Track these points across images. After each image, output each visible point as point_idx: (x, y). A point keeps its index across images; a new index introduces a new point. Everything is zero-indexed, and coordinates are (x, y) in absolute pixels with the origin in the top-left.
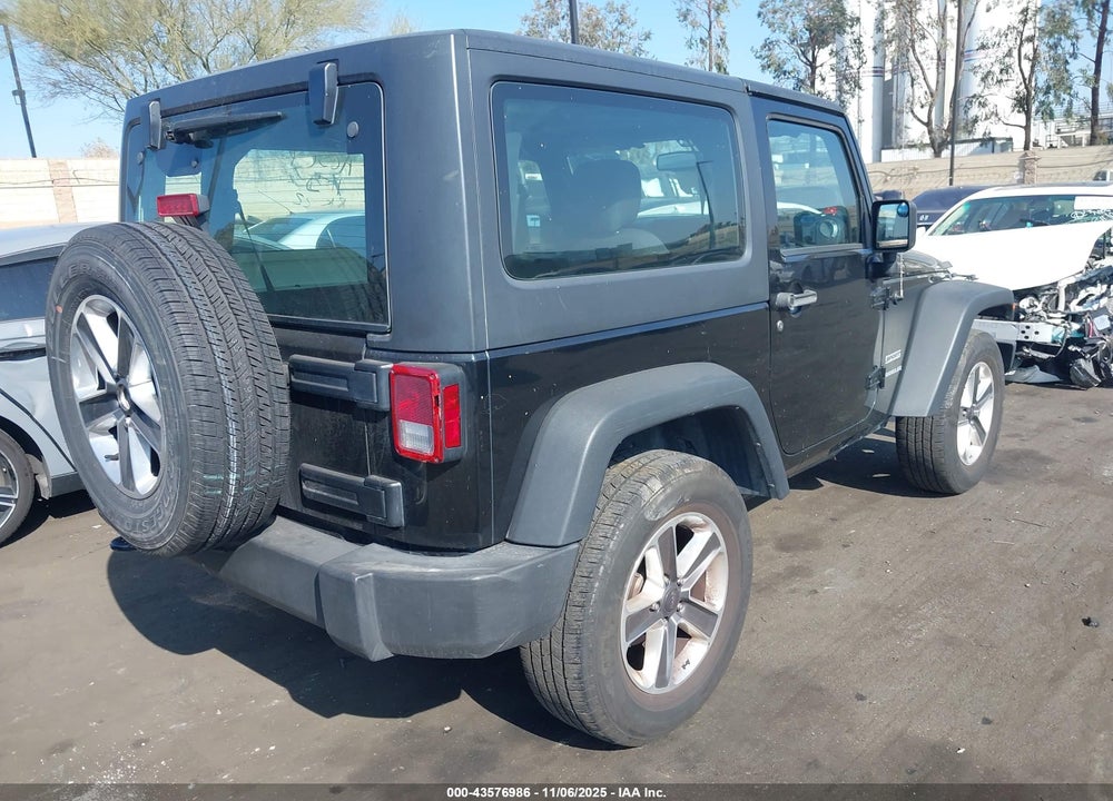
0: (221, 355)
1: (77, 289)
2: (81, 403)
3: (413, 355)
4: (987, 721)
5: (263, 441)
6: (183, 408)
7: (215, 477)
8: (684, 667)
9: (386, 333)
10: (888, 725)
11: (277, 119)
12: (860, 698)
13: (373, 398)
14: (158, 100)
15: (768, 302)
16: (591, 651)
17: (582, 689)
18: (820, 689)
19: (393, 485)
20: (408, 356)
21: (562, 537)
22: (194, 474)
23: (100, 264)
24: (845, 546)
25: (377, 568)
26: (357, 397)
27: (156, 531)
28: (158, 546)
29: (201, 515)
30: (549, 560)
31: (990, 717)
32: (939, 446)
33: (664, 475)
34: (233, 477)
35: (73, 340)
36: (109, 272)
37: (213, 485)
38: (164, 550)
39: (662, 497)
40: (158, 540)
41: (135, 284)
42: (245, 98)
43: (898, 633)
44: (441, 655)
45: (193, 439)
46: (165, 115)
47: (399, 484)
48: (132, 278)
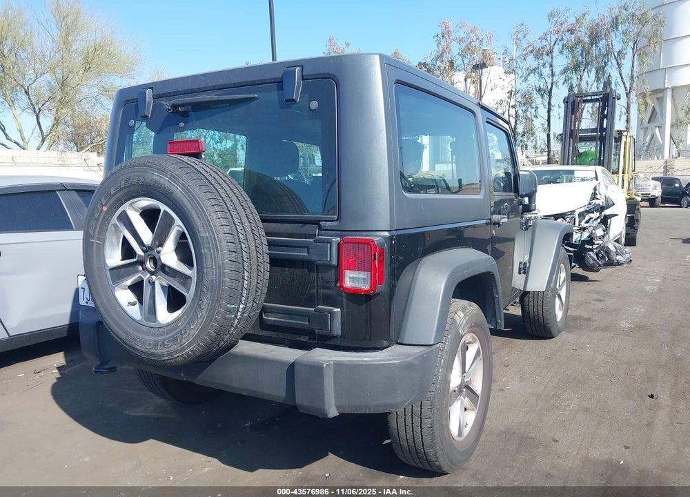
0: (241, 231)
1: (126, 194)
2: (110, 269)
3: (353, 233)
4: (626, 447)
5: (258, 285)
6: (220, 261)
7: (233, 306)
8: (465, 426)
9: (334, 221)
10: (578, 453)
11: (254, 99)
12: (556, 441)
13: (327, 258)
14: (152, 88)
15: (490, 219)
16: (438, 410)
17: (432, 434)
18: (531, 438)
19: (335, 310)
20: (350, 233)
21: (433, 340)
22: (220, 304)
23: (155, 177)
24: (507, 366)
25: (334, 359)
26: (315, 258)
27: (179, 345)
28: (175, 356)
29: (218, 333)
30: (428, 352)
31: (628, 445)
32: (547, 308)
33: (464, 309)
34: (242, 306)
35: (110, 227)
36: (162, 181)
37: (230, 311)
38: (180, 359)
39: (465, 322)
40: (176, 352)
41: (184, 187)
42: (226, 86)
43: (557, 407)
44: (372, 411)
45: (224, 282)
46: (155, 97)
47: (339, 309)
48: (183, 185)
